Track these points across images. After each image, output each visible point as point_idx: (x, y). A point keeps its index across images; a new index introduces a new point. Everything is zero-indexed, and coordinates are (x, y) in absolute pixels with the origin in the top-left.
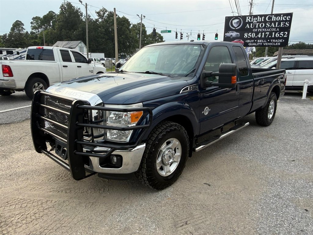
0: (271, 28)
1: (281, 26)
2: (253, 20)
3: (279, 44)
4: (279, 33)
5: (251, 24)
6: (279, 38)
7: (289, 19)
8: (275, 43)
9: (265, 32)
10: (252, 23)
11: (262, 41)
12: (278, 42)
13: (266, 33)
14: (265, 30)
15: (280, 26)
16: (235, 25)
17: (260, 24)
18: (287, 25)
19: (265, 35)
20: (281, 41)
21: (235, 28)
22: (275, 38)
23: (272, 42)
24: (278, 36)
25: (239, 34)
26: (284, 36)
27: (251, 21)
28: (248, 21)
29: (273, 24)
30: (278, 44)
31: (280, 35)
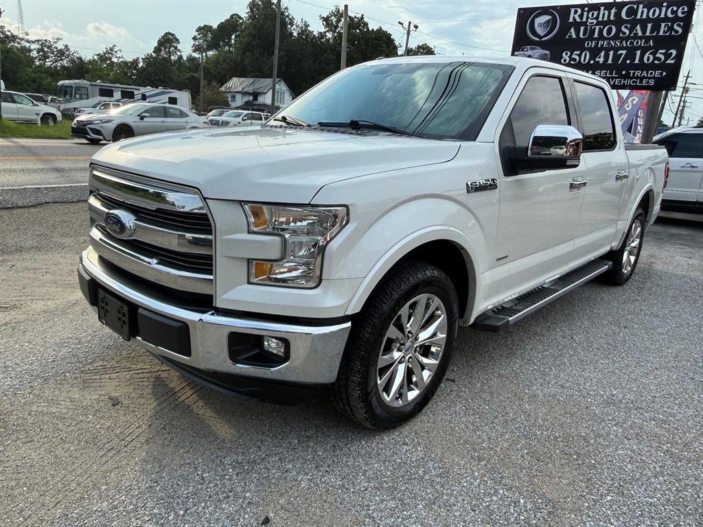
0: (632, 38)
1: (661, 33)
2: (588, 18)
3: (652, 82)
4: (654, 54)
5: (582, 28)
6: (652, 67)
7: (683, 13)
8: (642, 79)
9: (616, 49)
10: (585, 24)
11: (606, 73)
12: (650, 78)
13: (620, 52)
14: (615, 43)
15: (658, 32)
16: (540, 31)
17: (604, 28)
18: (677, 32)
19: (616, 57)
20: (657, 74)
21: (540, 37)
22: (642, 66)
23: (633, 77)
24: (650, 61)
25: (548, 52)
26: (666, 60)
27: (581, 18)
28: (574, 18)
29: (638, 27)
30: (648, 82)
31: (656, 58)
